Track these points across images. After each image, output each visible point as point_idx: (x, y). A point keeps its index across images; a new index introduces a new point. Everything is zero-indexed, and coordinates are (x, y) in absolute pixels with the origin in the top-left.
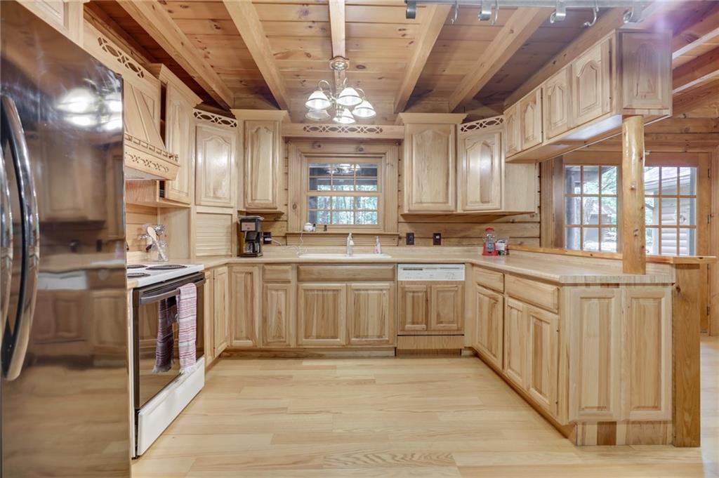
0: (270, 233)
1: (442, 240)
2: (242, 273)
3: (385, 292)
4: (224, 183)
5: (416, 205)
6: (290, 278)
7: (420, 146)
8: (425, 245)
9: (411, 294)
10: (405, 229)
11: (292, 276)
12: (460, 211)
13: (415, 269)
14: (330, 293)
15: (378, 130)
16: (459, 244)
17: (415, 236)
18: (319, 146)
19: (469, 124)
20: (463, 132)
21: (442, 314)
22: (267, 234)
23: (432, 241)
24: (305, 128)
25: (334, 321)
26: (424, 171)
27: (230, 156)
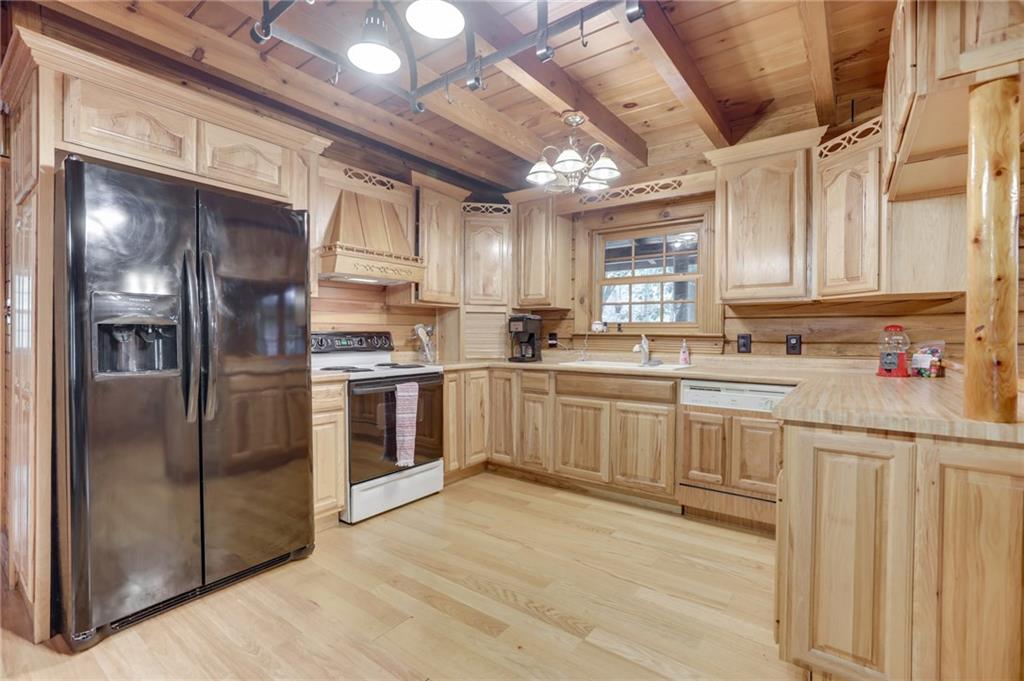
0: (555, 335)
1: (804, 347)
2: (501, 378)
3: (661, 418)
4: (495, 279)
5: (733, 291)
6: (547, 388)
7: (739, 197)
8: (771, 354)
9: (699, 426)
10: (736, 328)
11: (550, 387)
12: (815, 296)
13: (710, 389)
14: (591, 412)
15: (675, 185)
16: (841, 354)
17: (753, 339)
18: (612, 219)
19: (830, 144)
20: (822, 159)
21: (749, 464)
22: (553, 336)
23: (784, 347)
24: (581, 201)
25: (595, 449)
26: (747, 235)
27: (501, 244)
